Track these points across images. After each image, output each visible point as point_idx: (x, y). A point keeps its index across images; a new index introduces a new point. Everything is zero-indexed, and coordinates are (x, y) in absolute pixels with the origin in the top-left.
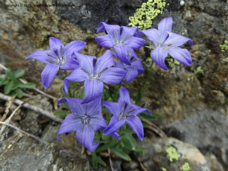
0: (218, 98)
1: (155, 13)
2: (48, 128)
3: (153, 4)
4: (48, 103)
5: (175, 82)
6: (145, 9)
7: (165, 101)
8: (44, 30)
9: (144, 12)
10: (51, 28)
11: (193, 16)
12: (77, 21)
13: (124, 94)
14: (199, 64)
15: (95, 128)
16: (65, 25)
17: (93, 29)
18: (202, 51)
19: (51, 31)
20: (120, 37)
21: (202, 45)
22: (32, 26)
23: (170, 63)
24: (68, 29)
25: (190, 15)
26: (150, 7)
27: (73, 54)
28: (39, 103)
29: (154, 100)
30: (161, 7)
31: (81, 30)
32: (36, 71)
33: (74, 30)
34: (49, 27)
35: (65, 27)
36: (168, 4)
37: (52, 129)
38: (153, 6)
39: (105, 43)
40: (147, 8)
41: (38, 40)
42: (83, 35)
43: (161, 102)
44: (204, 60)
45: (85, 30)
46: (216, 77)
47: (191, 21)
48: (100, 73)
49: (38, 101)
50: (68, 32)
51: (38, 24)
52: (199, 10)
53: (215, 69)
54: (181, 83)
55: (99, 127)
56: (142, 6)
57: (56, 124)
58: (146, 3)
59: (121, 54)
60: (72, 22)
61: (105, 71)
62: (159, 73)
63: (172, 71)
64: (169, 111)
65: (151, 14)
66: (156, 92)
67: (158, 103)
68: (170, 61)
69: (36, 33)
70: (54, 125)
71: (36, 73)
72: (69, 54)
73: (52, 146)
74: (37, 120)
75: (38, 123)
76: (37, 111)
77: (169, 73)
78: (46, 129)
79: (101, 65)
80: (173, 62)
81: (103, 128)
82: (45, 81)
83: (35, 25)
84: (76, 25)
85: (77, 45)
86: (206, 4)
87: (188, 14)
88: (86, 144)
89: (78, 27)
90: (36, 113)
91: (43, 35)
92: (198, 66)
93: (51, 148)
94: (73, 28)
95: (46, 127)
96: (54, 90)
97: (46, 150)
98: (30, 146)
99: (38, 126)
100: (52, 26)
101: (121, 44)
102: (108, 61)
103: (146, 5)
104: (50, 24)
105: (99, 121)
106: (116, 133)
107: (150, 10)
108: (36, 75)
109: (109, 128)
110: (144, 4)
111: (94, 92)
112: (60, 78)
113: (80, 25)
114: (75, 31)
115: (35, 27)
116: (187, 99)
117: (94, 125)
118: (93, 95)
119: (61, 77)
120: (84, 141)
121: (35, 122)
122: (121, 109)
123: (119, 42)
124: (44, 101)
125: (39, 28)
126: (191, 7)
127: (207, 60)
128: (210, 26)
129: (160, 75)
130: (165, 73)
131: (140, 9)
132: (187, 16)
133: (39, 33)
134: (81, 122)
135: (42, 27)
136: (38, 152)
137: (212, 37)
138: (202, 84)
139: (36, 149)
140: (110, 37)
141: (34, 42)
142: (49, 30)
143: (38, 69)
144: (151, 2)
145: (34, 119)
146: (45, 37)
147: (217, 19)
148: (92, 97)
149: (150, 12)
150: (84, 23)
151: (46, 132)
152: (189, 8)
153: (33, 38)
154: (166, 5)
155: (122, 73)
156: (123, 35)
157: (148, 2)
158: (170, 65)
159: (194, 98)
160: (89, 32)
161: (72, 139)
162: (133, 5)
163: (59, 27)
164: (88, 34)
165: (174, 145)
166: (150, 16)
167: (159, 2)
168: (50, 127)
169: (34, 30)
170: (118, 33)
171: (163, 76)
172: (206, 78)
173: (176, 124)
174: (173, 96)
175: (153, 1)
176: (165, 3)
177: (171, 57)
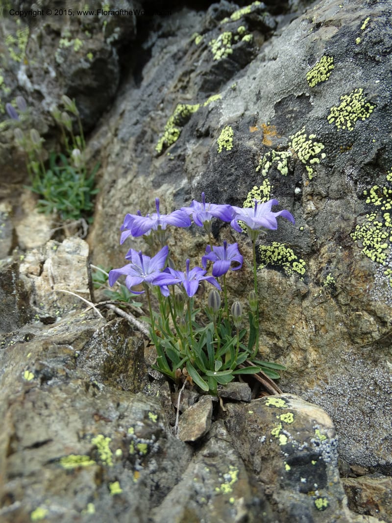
0: (365, 327)
3: (259, 192)
5: (297, 300)
6: (250, 199)
11: (317, 208)
14: (329, 270)
18: (331, 251)
21: (332, 244)
23: (286, 269)
25: (313, 208)
26: (256, 195)
30: (266, 193)
33: (186, 236)
36: (272, 187)
38: (259, 194)
40: (252, 197)
43: (283, 342)
44: (335, 263)
46: (353, 286)
47: (316, 215)
52: (322, 197)
53: (350, 272)
58: (251, 191)
62: (272, 284)
63: (290, 281)
67: (280, 344)
80: (290, 268)
86: (327, 186)
87: (311, 206)
89: (190, 232)
92: (328, 274)
103: (252, 194)
110: (249, 194)
116: (321, 336)
126: (312, 195)
127: (338, 263)
128: (337, 214)
129: (274, 287)
130: (280, 283)
131: (246, 201)
132: (309, 209)
137: (340, 227)
138: (340, 305)
144: (256, 190)
147: (343, 201)
150: (194, 227)
152: (309, 197)
157: (253, 190)
158: (286, 272)
159: (332, 334)
162: (239, 197)
164: (196, 237)
167: (265, 188)
172: (339, 290)
173: (316, 394)
174: (300, 329)
175: (259, 189)
176: (269, 187)
177: (287, 260)
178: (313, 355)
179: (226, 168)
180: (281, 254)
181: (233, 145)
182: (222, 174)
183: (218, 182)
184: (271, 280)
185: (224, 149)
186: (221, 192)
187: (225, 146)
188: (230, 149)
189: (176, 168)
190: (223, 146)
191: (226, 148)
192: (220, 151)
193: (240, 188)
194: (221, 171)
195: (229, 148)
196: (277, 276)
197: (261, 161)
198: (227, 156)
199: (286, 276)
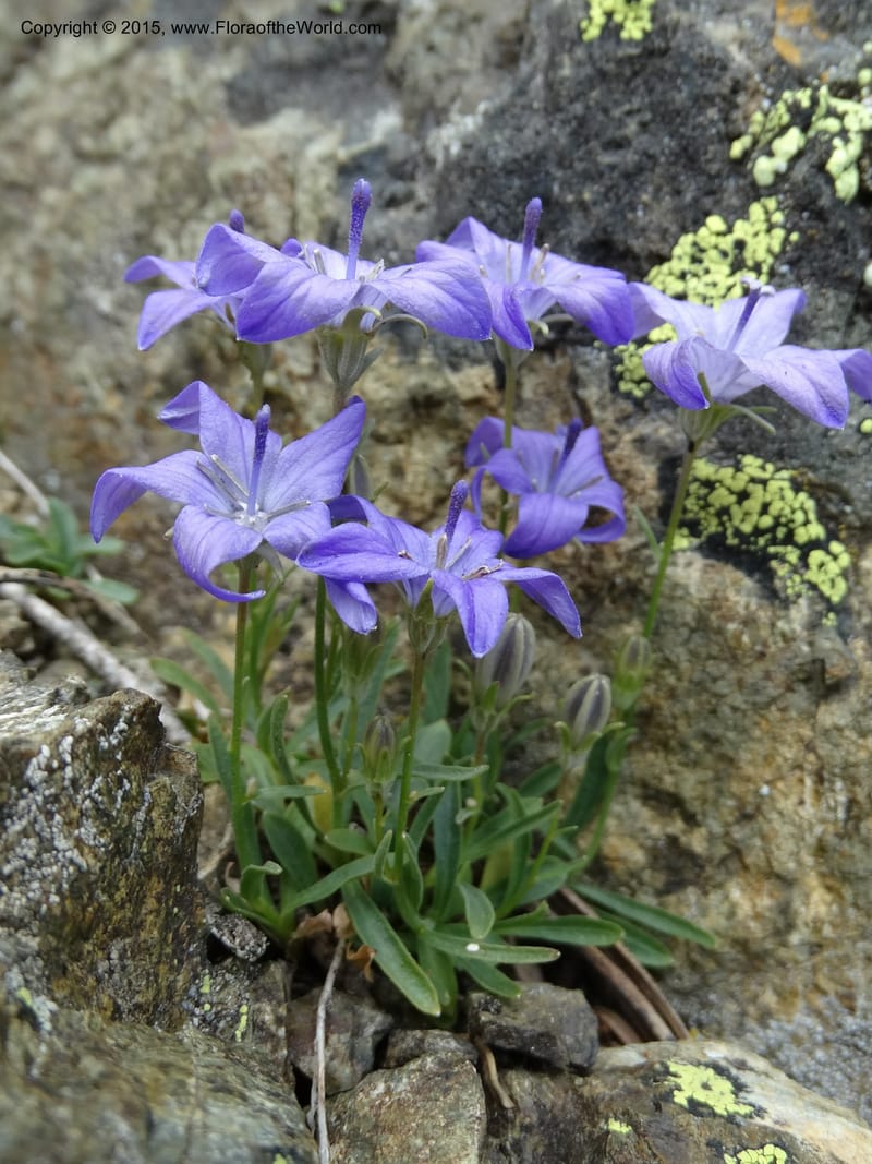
1: (729, 289)
3: (726, 243)
23: (782, 570)
26: (713, 254)
30: (760, 254)
36: (794, 238)
38: (725, 254)
56: (677, 250)
67: (697, 842)
103: (696, 244)
107: (707, 271)
110: (686, 241)
129: (720, 631)
130: (749, 622)
144: (718, 235)
154: (785, 242)
157: (703, 231)
158: (778, 584)
162: (636, 244)
164: (419, 370)
166: (705, 298)
167: (756, 235)
171: (738, 638)
173: (796, 1039)
174: (787, 804)
175: (730, 230)
176: (779, 233)
177: (789, 539)
178: (815, 904)
179: (606, 111)
180: (774, 509)
181: (653, 19)
182: (581, 131)
183: (560, 164)
184: (715, 602)
185: (612, 29)
186: (565, 209)
187: (618, 18)
188: (638, 35)
189: (346, 53)
190: (609, 15)
191: (620, 27)
192: (593, 32)
193: (652, 210)
194: (582, 121)
195: (634, 30)
196: (740, 591)
197: (758, 117)
198: (620, 62)
199: (772, 594)
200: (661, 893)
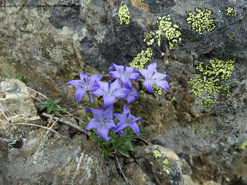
0: (186, 118)
1: (146, 60)
2: (76, 136)
3: (145, 54)
4: (75, 121)
5: (158, 107)
6: (139, 58)
7: (152, 121)
8: (74, 72)
9: (139, 59)
10: (78, 70)
11: (170, 63)
12: (95, 66)
13: (127, 110)
14: (174, 95)
15: (109, 127)
16: (88, 69)
17: (106, 71)
18: (175, 86)
19: (79, 73)
20: (124, 73)
21: (176, 82)
22: (66, 70)
23: (155, 94)
24: (89, 71)
25: (168, 63)
27: (96, 81)
28: (70, 120)
29: (144, 120)
30: (150, 56)
31: (98, 71)
32: (67, 101)
33: (94, 71)
34: (77, 70)
35: (88, 70)
36: (154, 54)
37: (78, 137)
38: (144, 56)
39: (115, 76)
40: (140, 57)
41: (70, 79)
42: (100, 74)
43: (149, 122)
44: (177, 92)
45: (100, 71)
46: (185, 103)
47: (168, 66)
48: (113, 92)
49: (68, 119)
50: (90, 73)
51: (70, 68)
52: (173, 59)
53: (184, 98)
54: (162, 108)
55: (111, 127)
56: (138, 56)
57: (80, 134)
58: (140, 53)
59: (125, 82)
60: (92, 66)
61: (116, 91)
62: (148, 101)
63: (157, 99)
64: (155, 128)
65: (143, 61)
66: (146, 114)
67: (147, 122)
68: (155, 92)
69: (68, 74)
70: (79, 134)
71: (67, 102)
72: (92, 82)
73: (80, 143)
74: (68, 131)
75: (69, 133)
76: (68, 124)
77: (155, 100)
78: (74, 137)
79: (113, 88)
80: (157, 93)
81: (113, 128)
82: (77, 97)
83: (68, 69)
84: (95, 68)
85: (97, 77)
86: (178, 55)
87: (167, 62)
88: (103, 136)
89: (97, 70)
90: (68, 125)
91: (73, 76)
92: (173, 96)
93: (79, 144)
94: (93, 70)
95: (74, 136)
96: (78, 113)
97: (76, 145)
98: (65, 143)
99: (68, 135)
100: (79, 69)
101: (124, 77)
102: (117, 85)
103: (140, 55)
104: (78, 68)
105: (111, 123)
106: (122, 132)
107: (142, 58)
108: (67, 103)
109: (117, 128)
110: (139, 54)
111: (109, 101)
112: (83, 106)
113: (97, 68)
114: (94, 73)
115: (68, 70)
116: (166, 119)
117: (108, 126)
118: (109, 103)
119: (83, 104)
120: (102, 135)
121: (67, 132)
122: (124, 118)
123: (123, 76)
124: (73, 119)
125: (70, 71)
126: (169, 57)
127: (179, 92)
128: (181, 70)
129: (149, 102)
130: (152, 100)
131: (136, 58)
132: (166, 63)
133: (70, 75)
134: (99, 124)
135: (73, 70)
136: (70, 146)
137: (182, 77)
138: (176, 108)
139: (69, 144)
140: (118, 73)
141: (67, 80)
142: (77, 72)
143: (68, 99)
144: (143, 53)
145: (66, 130)
146: (74, 77)
147: (185, 65)
148: (108, 105)
149: (142, 59)
150: (100, 67)
151: (74, 139)
152: (167, 58)
153: (66, 78)
154: (153, 55)
155: (126, 91)
156: (126, 72)
157: (141, 53)
158: (155, 95)
159: (171, 118)
160: (103, 72)
161: (92, 142)
162: (132, 55)
163: (83, 70)
164: (102, 74)
165: (158, 149)
166: (142, 62)
167: (148, 53)
168: (77, 136)
169: (67, 72)
170: (122, 70)
171: (151, 102)
172: (178, 104)
173: (159, 137)
174: (157, 117)
175: (145, 52)
176: (152, 53)
177: (156, 90)
178: (161, 125)
179: (125, 36)
180: (154, 87)
181: (130, 21)
182: (121, 39)
183: (119, 44)
184: (148, 99)
185: (124, 23)
186: (121, 51)
187: (125, 21)
188: (128, 24)
190: (123, 21)
191: (125, 22)
192: (121, 23)
193: (133, 50)
194: (121, 38)
195: (127, 23)
196: (151, 97)
197: (147, 36)
198: (126, 28)
199: (154, 97)
200: (143, 127)
